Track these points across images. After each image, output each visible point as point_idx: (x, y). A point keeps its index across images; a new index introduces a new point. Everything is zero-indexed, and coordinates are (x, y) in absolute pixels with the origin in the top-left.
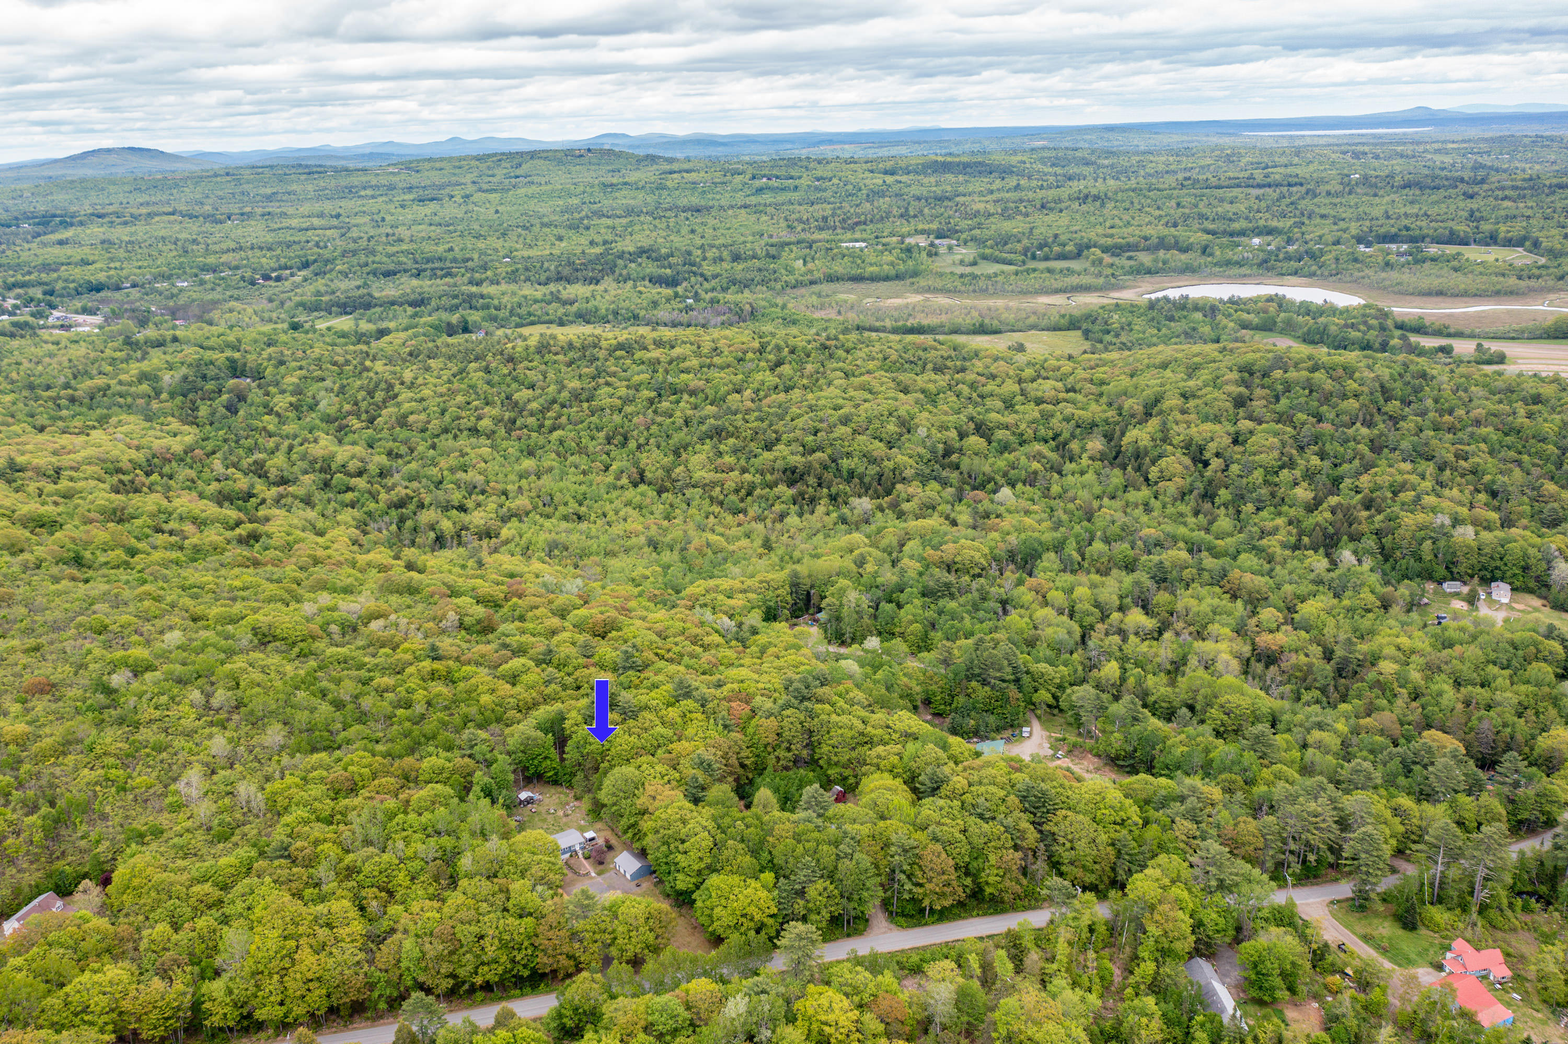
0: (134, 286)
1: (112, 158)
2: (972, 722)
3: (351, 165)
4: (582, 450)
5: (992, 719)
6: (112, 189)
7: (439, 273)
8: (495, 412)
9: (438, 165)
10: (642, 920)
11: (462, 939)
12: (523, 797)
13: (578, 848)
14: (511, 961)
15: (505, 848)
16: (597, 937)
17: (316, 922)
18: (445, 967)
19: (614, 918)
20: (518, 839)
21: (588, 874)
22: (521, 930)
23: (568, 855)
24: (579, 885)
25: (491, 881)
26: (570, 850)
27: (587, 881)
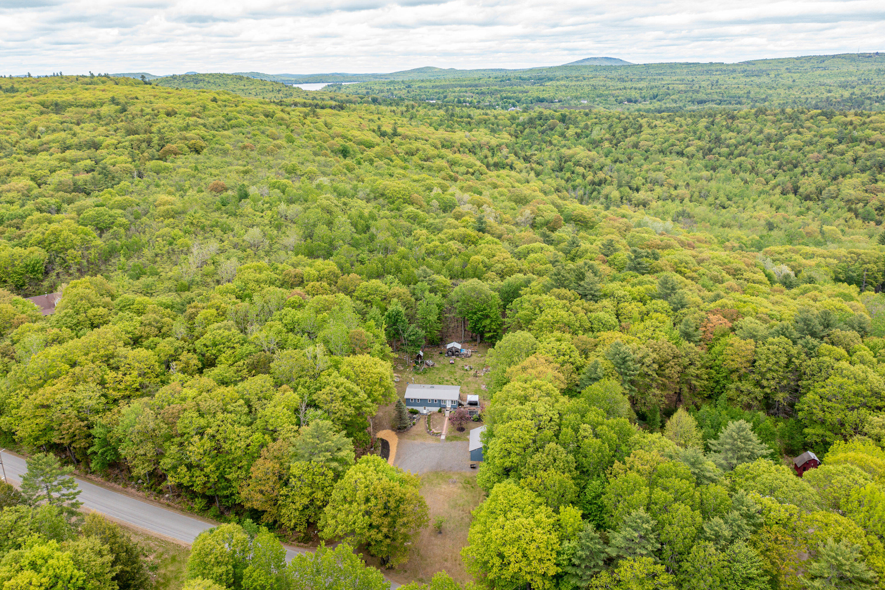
1: (596, 63)
10: (360, 495)
11: (179, 426)
12: (449, 346)
13: (449, 405)
14: (222, 477)
15: (323, 361)
16: (307, 491)
17: (107, 359)
18: (149, 448)
19: (338, 476)
20: (351, 358)
21: (439, 435)
22: (242, 444)
23: (436, 409)
24: (418, 441)
25: (278, 385)
26: (440, 404)
27: (430, 441)
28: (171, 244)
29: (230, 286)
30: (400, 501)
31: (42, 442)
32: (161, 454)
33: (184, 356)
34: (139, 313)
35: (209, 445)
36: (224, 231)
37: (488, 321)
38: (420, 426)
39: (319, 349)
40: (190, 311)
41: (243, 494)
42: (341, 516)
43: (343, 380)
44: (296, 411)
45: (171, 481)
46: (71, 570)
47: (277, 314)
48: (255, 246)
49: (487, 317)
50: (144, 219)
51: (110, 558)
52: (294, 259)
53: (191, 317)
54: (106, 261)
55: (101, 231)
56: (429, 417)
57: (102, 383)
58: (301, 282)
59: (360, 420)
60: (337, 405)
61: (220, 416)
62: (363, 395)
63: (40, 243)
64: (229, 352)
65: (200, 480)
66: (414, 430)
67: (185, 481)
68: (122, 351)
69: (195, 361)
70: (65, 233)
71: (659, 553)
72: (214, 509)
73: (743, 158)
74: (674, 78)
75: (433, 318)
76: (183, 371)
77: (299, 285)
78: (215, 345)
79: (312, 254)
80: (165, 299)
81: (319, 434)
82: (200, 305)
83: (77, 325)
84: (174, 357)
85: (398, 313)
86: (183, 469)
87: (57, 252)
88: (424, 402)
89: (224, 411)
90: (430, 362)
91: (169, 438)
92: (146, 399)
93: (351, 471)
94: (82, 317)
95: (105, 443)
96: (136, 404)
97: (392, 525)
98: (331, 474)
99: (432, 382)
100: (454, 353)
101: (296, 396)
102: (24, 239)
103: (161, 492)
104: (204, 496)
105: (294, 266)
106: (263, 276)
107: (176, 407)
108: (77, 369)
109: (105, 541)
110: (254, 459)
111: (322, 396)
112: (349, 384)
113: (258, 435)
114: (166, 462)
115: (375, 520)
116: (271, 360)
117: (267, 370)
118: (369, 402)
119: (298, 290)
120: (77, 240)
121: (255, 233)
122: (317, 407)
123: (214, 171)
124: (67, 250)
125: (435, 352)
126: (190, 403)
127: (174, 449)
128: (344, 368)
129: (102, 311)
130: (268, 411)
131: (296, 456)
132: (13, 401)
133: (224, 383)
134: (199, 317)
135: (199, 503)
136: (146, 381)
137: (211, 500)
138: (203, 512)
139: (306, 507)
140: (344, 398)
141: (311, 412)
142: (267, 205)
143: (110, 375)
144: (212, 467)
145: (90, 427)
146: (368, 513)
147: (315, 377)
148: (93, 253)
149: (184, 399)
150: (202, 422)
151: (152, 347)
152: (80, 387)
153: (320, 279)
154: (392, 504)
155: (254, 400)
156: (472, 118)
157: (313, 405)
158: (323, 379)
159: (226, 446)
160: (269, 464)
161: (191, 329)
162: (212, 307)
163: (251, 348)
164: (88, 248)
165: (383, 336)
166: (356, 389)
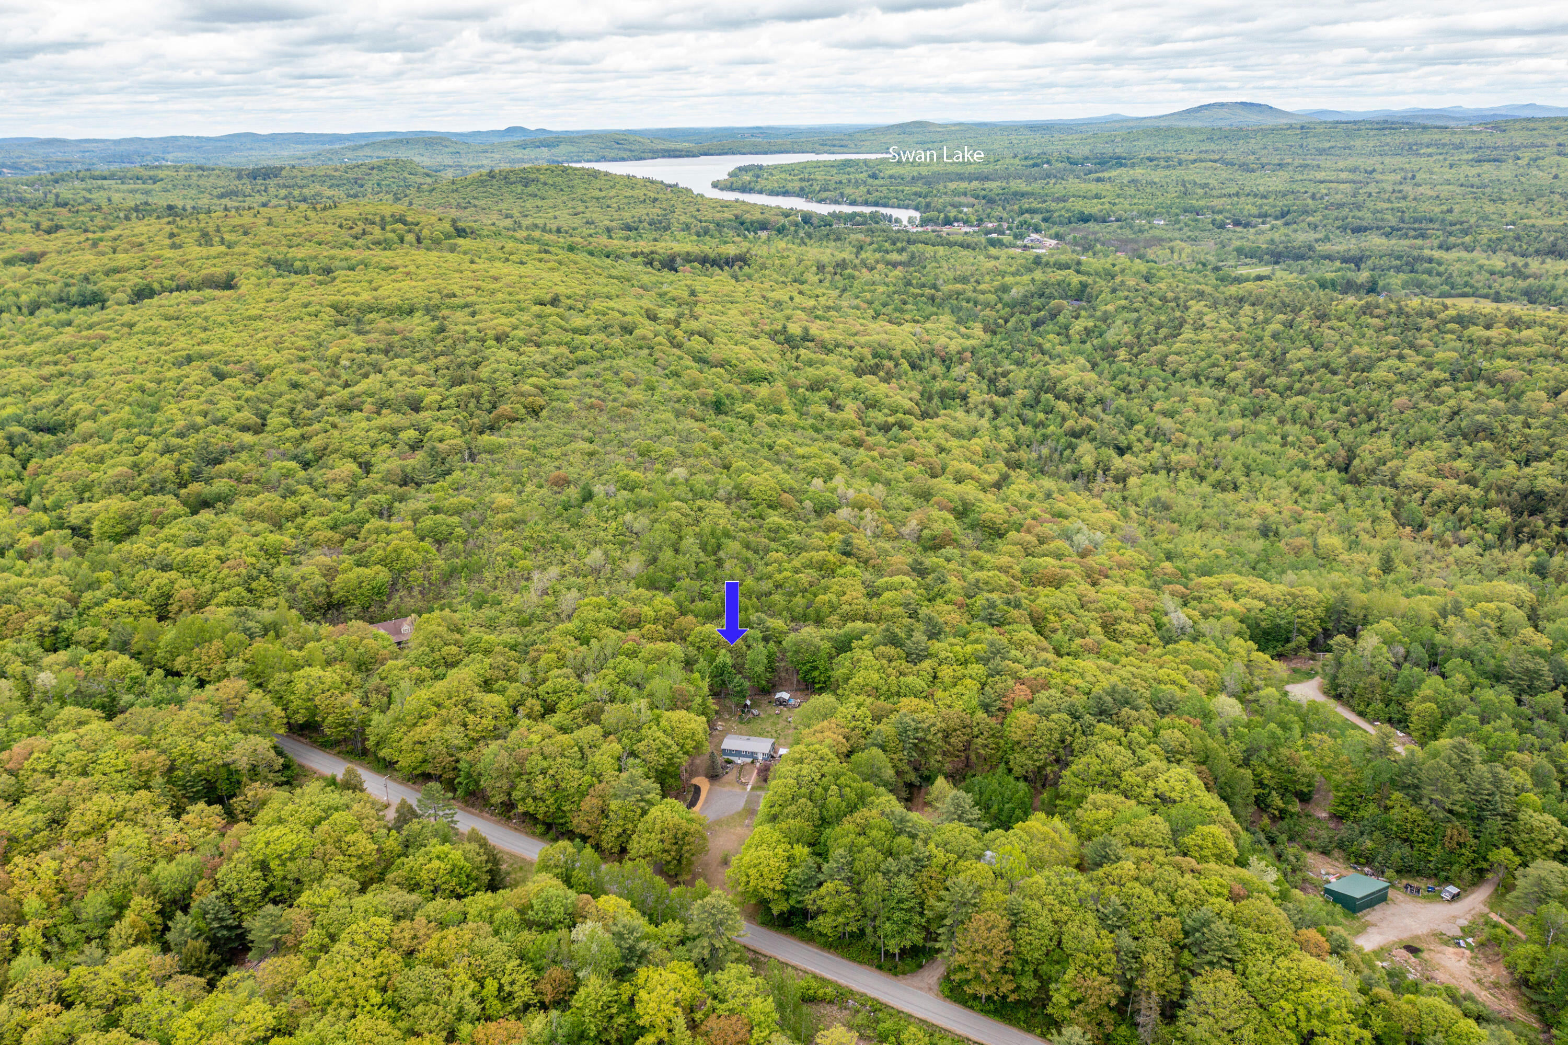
0: (1117, 220)
1: (1223, 113)
2: (1369, 844)
3: (1429, 123)
4: (1309, 423)
5: (1399, 852)
6: (1189, 137)
7: (1412, 233)
8: (1252, 364)
9: (1532, 125)
10: (658, 827)
11: (528, 766)
12: (778, 695)
13: (760, 757)
14: (559, 808)
15: (646, 714)
16: (621, 822)
17: (466, 703)
18: (504, 783)
19: (644, 813)
20: (669, 713)
21: (746, 784)
22: (575, 784)
23: (749, 760)
24: (727, 789)
25: (606, 735)
26: (752, 755)
27: (737, 790)
28: (511, 566)
29: (569, 626)
30: (686, 834)
31: (418, 772)
32: (513, 787)
33: (530, 702)
34: (487, 652)
35: (550, 783)
36: (565, 548)
37: (816, 673)
38: (732, 776)
39: (643, 703)
40: (533, 654)
41: (575, 821)
42: (643, 842)
43: (659, 734)
44: (619, 759)
45: (521, 809)
46: (463, 862)
47: (611, 663)
48: (596, 571)
49: (816, 668)
50: (482, 528)
51: (484, 858)
52: (634, 592)
53: (535, 661)
54: (446, 583)
55: (439, 542)
56: (742, 767)
57: (465, 725)
58: (636, 623)
59: (671, 769)
60: (652, 756)
61: (559, 760)
62: (675, 748)
63: (380, 562)
64: (567, 700)
65: (543, 810)
66: (726, 778)
67: (531, 810)
68: (479, 696)
69: (538, 708)
70: (408, 551)
71: (850, 879)
72: (552, 834)
73: (1301, 398)
74: (1341, 164)
75: (760, 669)
76: (529, 716)
77: (636, 626)
78: (555, 692)
79: (652, 585)
80: (507, 637)
81: (632, 781)
82: (542, 647)
83: (433, 662)
84: (520, 703)
85: (725, 665)
86: (529, 801)
87: (400, 572)
88: (739, 753)
89: (563, 755)
90: (755, 712)
91: (520, 775)
92: (500, 742)
93: (653, 810)
94: (437, 655)
95: (469, 775)
96: (494, 746)
97: (679, 851)
98: (639, 811)
99: (752, 734)
100: (782, 703)
101: (619, 747)
102: (365, 554)
103: (509, 818)
104: (544, 823)
105: (634, 601)
106: (601, 615)
107: (525, 750)
108: (444, 712)
109: (481, 846)
110: (584, 796)
111: (641, 747)
112: (664, 738)
113: (587, 777)
114: (516, 795)
115: (667, 846)
116: (602, 711)
117: (598, 722)
118: (680, 754)
119: (634, 633)
120: (417, 558)
121: (597, 555)
122: (636, 757)
123: (556, 452)
124: (409, 570)
125: (764, 700)
126: (535, 748)
127: (523, 784)
128: (663, 723)
129: (454, 649)
130: (597, 758)
131: (616, 796)
132: (396, 736)
133: (563, 730)
134: (541, 663)
135: (540, 828)
136: (498, 724)
137: (549, 827)
138: (543, 835)
139: (619, 836)
140: (659, 750)
141: (631, 760)
142: (612, 512)
143: (471, 718)
144: (552, 800)
145: (457, 761)
146: (662, 841)
147: (638, 729)
148: (435, 575)
149: (530, 743)
150: (545, 764)
151: (502, 692)
152: (448, 728)
153: (656, 621)
154: (680, 835)
155: (586, 747)
156: (938, 290)
157: (632, 754)
158: (643, 731)
159: (563, 785)
160: (595, 801)
161: (534, 673)
162: (553, 650)
163: (586, 697)
164: (429, 569)
165: (706, 690)
166: (670, 742)
